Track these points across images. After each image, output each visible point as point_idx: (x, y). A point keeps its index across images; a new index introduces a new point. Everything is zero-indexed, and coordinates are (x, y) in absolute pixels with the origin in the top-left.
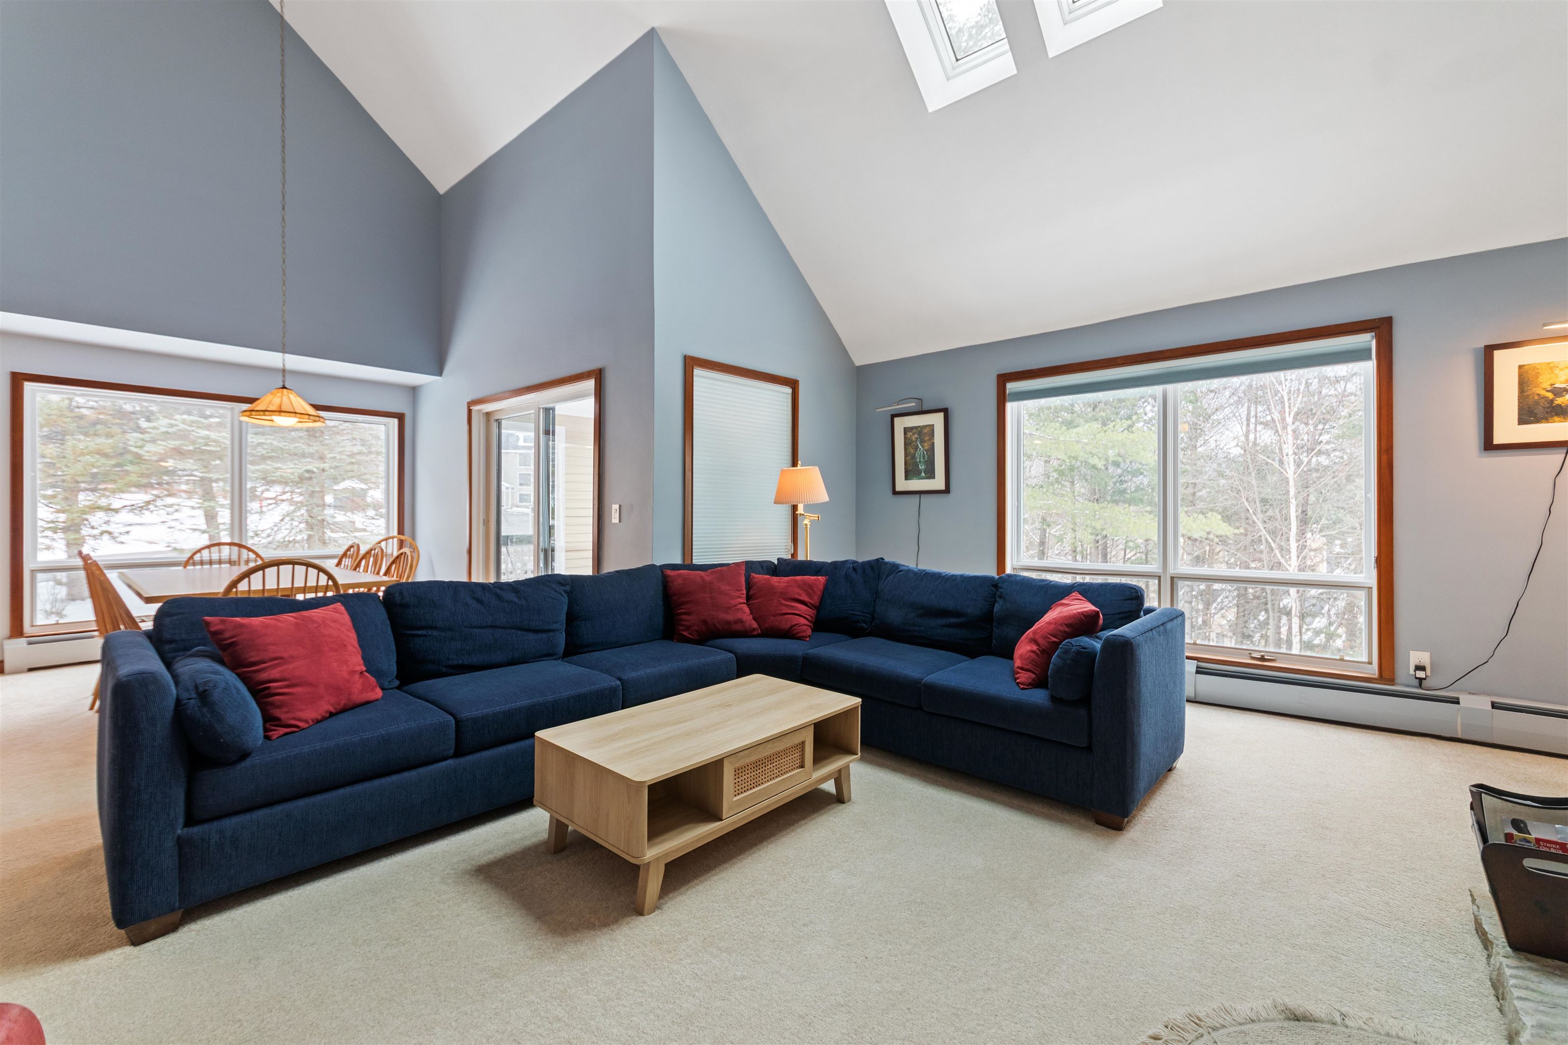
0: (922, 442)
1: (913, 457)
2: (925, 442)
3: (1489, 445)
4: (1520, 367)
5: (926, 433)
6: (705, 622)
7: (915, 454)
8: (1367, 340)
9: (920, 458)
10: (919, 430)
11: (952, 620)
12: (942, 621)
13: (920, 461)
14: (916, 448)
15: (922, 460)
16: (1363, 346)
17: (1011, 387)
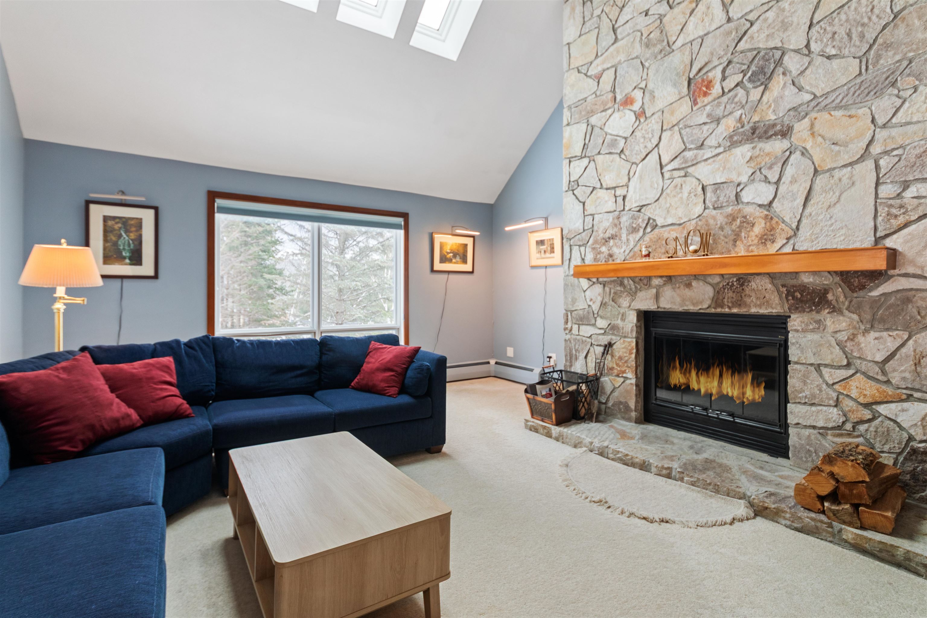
0: (127, 231)
1: (115, 244)
2: (131, 232)
3: (432, 270)
4: (440, 242)
5: (132, 225)
6: (92, 427)
7: (117, 242)
8: (401, 221)
9: (124, 246)
10: (125, 221)
11: (299, 372)
12: (290, 375)
13: (124, 249)
14: (120, 236)
15: (126, 248)
16: (399, 223)
17: (219, 202)
